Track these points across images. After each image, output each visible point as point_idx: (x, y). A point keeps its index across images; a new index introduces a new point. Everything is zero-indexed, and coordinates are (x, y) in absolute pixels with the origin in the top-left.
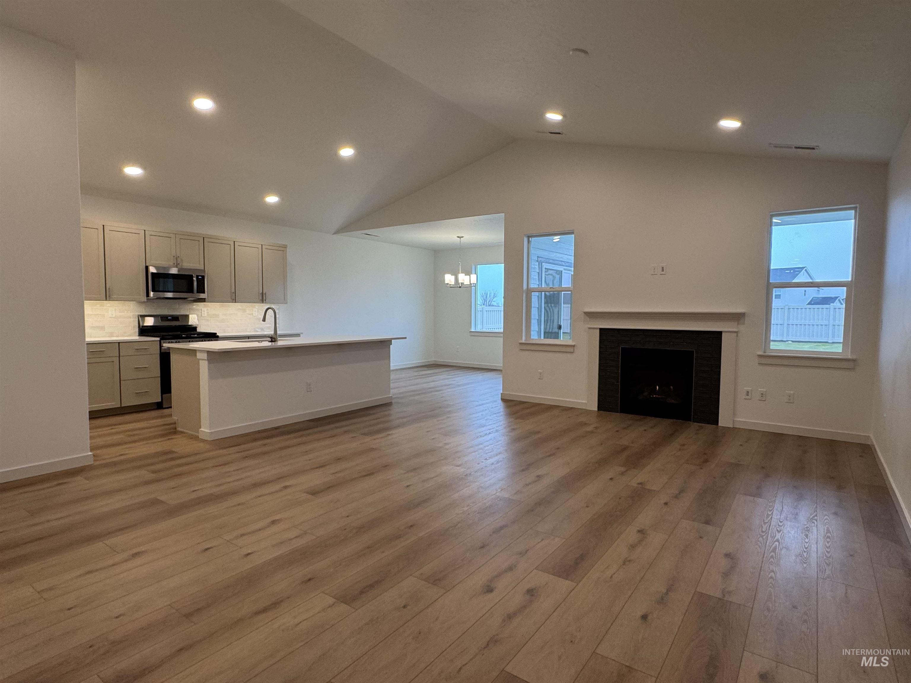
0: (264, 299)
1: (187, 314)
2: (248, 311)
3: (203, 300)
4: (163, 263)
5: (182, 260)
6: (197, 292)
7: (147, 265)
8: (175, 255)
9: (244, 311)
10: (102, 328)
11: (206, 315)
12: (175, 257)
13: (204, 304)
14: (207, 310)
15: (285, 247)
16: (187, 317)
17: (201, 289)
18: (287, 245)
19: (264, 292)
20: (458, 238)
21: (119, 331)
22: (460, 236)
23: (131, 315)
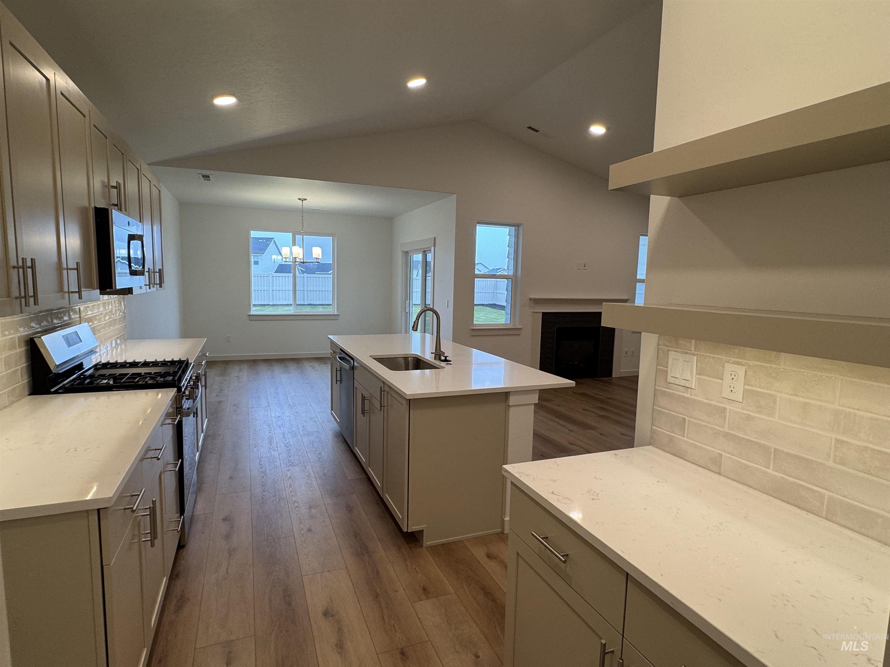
20: (298, 200)
21: (6, 390)
22: (303, 198)
23: (16, 338)
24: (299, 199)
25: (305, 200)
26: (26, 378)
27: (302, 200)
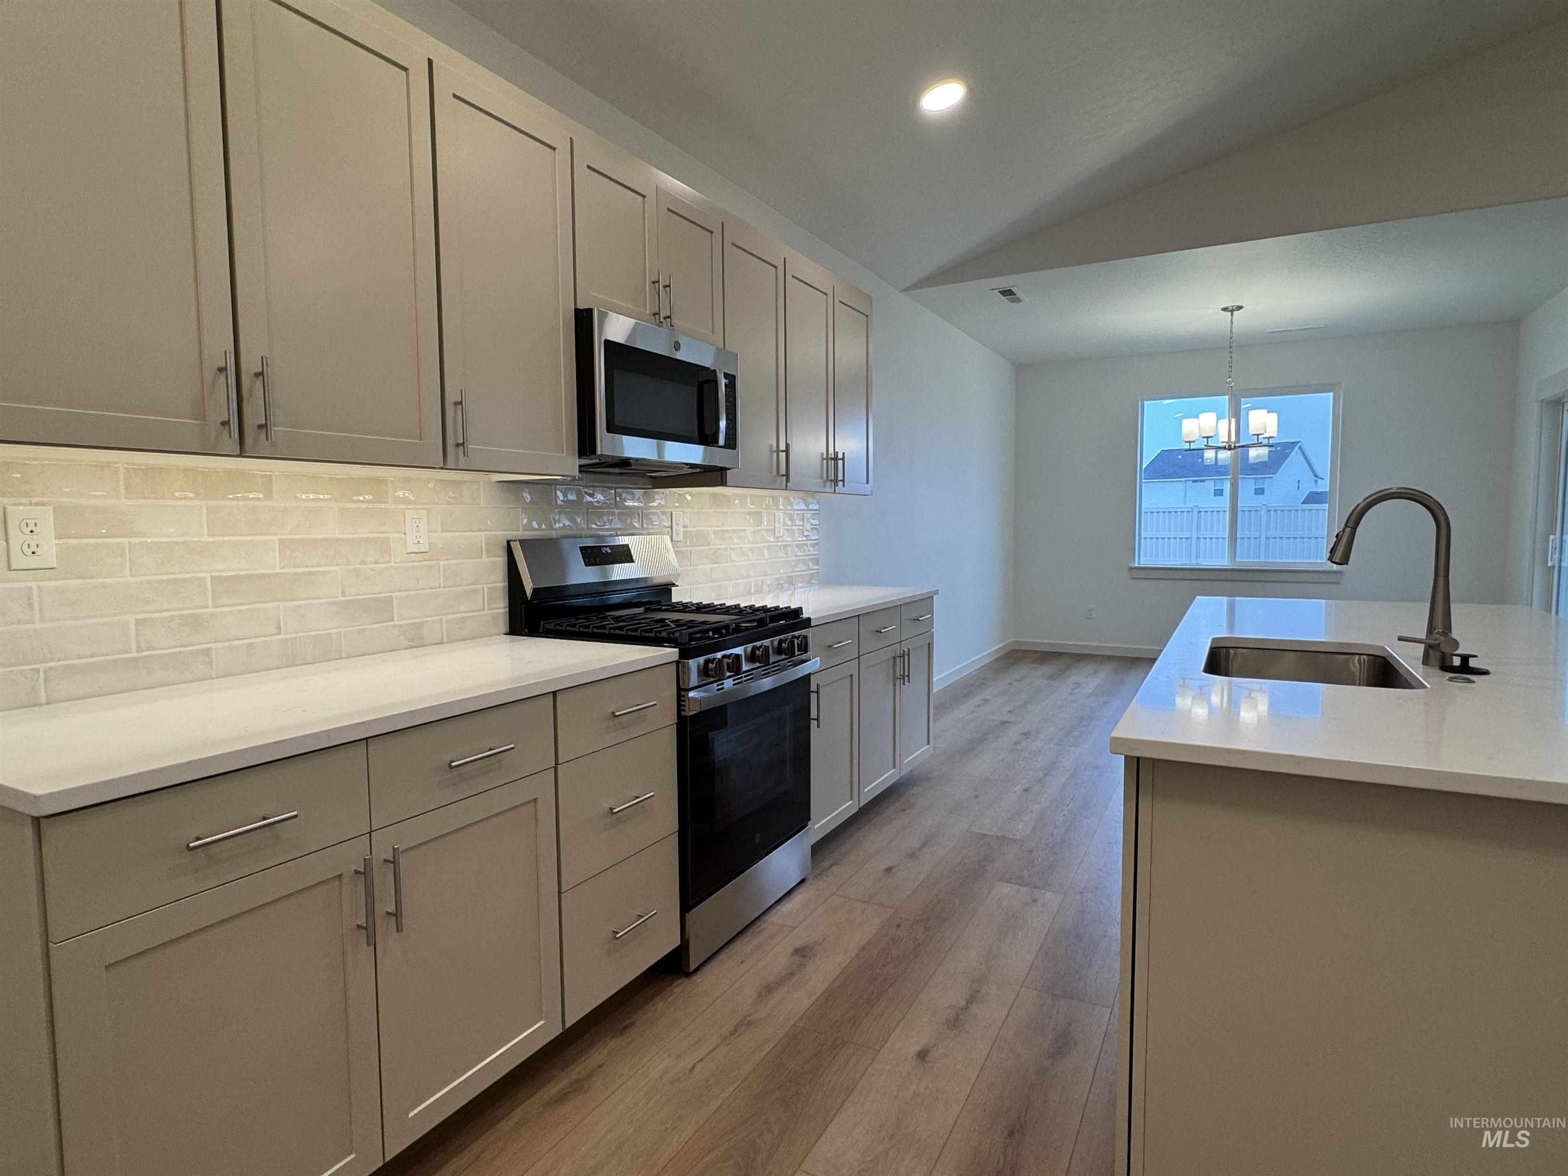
2: (765, 522)
8: (656, 277)
10: (382, 608)
11: (681, 535)
12: (657, 287)
14: (684, 517)
19: (839, 456)
20: (1223, 312)
21: (444, 618)
22: (1233, 306)
23: (480, 538)
24: (1225, 309)
25: (1240, 308)
26: (501, 606)
27: (1232, 311)
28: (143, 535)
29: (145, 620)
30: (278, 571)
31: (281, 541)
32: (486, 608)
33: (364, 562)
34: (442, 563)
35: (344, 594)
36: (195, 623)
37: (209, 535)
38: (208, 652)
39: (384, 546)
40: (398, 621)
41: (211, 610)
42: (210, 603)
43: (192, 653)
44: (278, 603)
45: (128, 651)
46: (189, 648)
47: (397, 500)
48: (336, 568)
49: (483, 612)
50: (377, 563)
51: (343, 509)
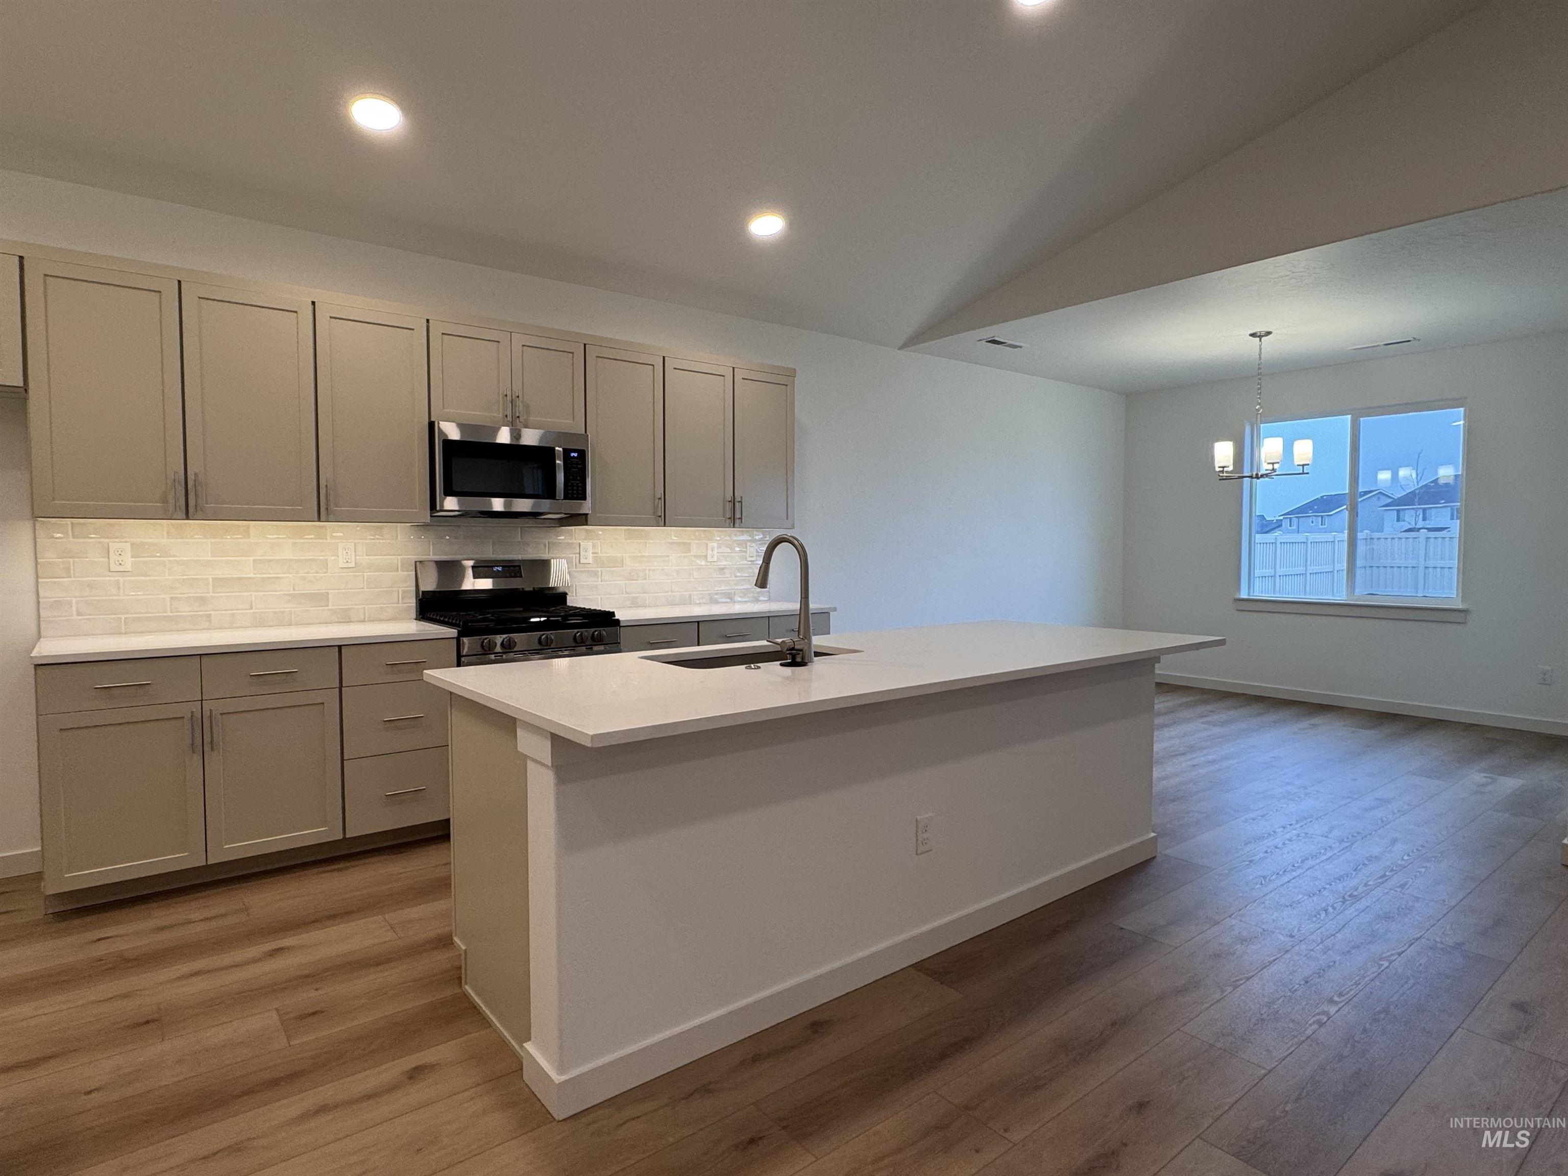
0: (738, 515)
1: (545, 556)
2: (695, 550)
3: (580, 519)
4: (478, 415)
5: (527, 407)
6: (566, 497)
7: (433, 419)
8: (509, 393)
9: (687, 547)
10: (321, 598)
11: (590, 560)
12: (509, 398)
13: (587, 530)
14: (594, 547)
15: (792, 372)
16: (543, 566)
17: (576, 490)
18: (795, 370)
19: (738, 499)
20: (1251, 338)
21: (366, 607)
22: (1260, 332)
23: (397, 560)
24: (1253, 335)
25: (1269, 333)
26: (412, 603)
27: (1260, 337)
28: (174, 556)
29: (175, 598)
30: (251, 575)
31: (254, 560)
32: (400, 602)
33: (308, 573)
34: (365, 574)
35: (294, 590)
36: (203, 600)
37: (211, 557)
38: (209, 616)
39: (325, 563)
40: (333, 606)
41: (211, 594)
42: (211, 591)
43: (200, 616)
44: (251, 593)
45: (165, 612)
46: (199, 613)
47: (332, 537)
48: (290, 575)
49: (398, 605)
50: (317, 572)
51: (295, 543)
